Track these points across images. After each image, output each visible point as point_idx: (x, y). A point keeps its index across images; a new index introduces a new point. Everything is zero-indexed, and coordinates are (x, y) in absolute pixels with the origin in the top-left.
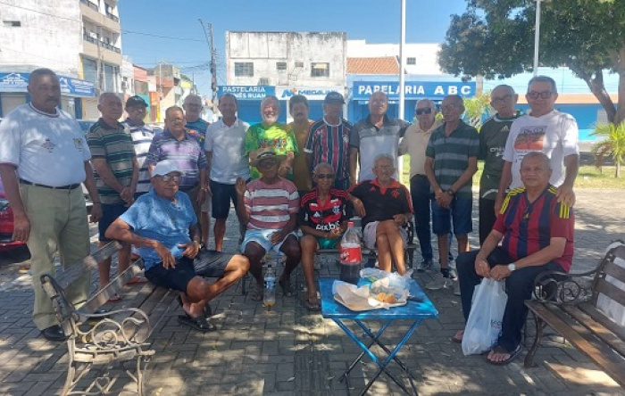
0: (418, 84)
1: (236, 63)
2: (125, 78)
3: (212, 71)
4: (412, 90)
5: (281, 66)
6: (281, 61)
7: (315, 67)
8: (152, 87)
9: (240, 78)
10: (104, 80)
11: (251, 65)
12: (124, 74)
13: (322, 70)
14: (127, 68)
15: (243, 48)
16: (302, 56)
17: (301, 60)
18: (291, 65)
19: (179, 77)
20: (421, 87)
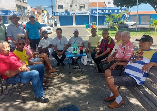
0: (110, 10)
1: (58, 6)
2: (29, 11)
3: (52, 8)
4: (108, 11)
5: (71, 6)
6: (71, 4)
7: (81, 6)
8: (36, 13)
9: (60, 10)
10: (23, 11)
11: (63, 6)
12: (28, 10)
13: (83, 7)
14: (29, 8)
15: (60, 1)
16: (77, 3)
17: (77, 4)
18: (74, 5)
19: (43, 10)
20: (111, 11)
